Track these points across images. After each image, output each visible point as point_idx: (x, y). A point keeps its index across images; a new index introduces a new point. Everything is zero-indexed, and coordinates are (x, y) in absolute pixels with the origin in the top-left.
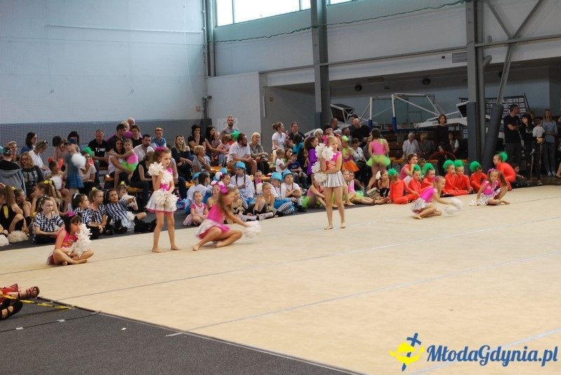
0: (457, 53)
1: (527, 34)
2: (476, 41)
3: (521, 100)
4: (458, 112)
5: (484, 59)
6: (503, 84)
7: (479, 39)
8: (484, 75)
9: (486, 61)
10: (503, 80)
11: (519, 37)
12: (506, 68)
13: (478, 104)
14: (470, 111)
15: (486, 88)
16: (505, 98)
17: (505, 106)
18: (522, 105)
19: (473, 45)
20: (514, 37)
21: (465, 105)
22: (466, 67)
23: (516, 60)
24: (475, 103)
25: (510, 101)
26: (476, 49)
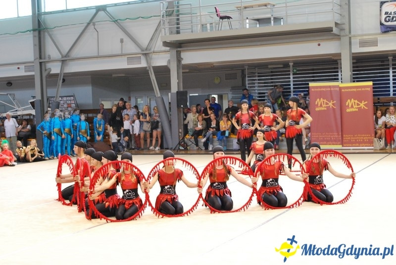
0: (28, 65)
1: (74, 54)
2: (40, 58)
3: (72, 98)
4: (30, 106)
5: (46, 70)
6: (58, 87)
7: (43, 57)
8: (46, 81)
9: (47, 72)
10: (59, 85)
11: (69, 56)
12: (61, 76)
13: (42, 101)
14: (37, 105)
15: (48, 90)
16: (62, 97)
17: (62, 102)
18: (73, 102)
19: (38, 61)
20: (65, 57)
21: (34, 102)
22: (34, 76)
23: (67, 72)
24: (40, 100)
25: (65, 99)
26: (41, 63)
